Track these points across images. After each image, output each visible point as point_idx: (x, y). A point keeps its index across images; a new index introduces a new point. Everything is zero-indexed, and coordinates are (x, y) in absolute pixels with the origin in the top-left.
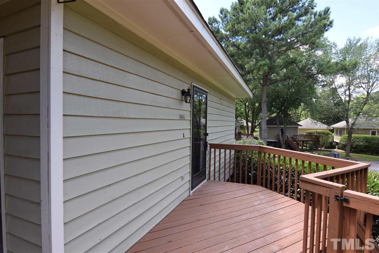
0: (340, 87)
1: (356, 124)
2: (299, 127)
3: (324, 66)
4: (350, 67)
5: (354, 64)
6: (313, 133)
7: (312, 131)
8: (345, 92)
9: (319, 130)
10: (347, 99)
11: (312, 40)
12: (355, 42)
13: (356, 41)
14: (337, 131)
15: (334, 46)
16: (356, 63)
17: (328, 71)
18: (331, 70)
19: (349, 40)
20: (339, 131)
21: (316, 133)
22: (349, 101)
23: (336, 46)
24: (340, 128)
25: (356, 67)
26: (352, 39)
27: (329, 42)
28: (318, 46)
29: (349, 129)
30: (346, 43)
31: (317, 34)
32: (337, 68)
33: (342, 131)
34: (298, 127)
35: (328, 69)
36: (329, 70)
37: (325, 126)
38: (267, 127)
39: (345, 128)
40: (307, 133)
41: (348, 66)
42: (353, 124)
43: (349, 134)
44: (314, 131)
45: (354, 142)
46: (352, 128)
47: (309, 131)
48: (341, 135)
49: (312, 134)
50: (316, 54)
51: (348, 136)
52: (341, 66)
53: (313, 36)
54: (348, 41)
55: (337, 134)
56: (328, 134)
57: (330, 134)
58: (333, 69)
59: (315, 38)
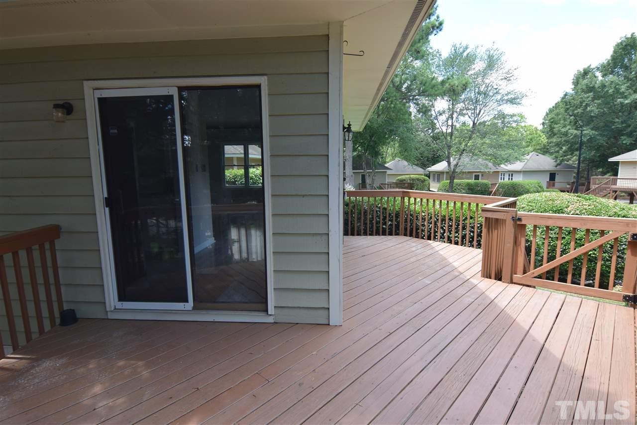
0: (441, 114)
1: (459, 166)
2: (389, 172)
3: (427, 84)
4: (459, 88)
5: (464, 85)
6: (405, 180)
7: (403, 177)
8: (447, 121)
9: (413, 176)
10: (449, 131)
11: (416, 46)
12: (461, 50)
13: (462, 48)
14: (434, 175)
15: (438, 55)
16: (466, 83)
17: (432, 92)
18: (436, 91)
19: (454, 46)
20: (436, 176)
21: (410, 180)
22: (451, 134)
23: (440, 55)
24: (438, 172)
25: (465, 89)
26: (458, 46)
27: (431, 48)
28: (423, 56)
29: (451, 173)
30: (450, 51)
31: (422, 39)
32: (444, 89)
33: (441, 176)
34: (386, 172)
35: (432, 89)
36: (434, 90)
37: (420, 170)
38: (354, 173)
39: (444, 172)
40: (398, 180)
41: (457, 86)
42: (456, 165)
43: (450, 180)
44: (407, 176)
45: (455, 189)
46: (454, 172)
47: (399, 177)
48: (439, 181)
49: (404, 182)
50: (414, 64)
51: (450, 182)
52: (449, 87)
53: (417, 41)
54: (453, 49)
55: (434, 180)
56: (423, 181)
57: (427, 180)
58: (438, 90)
59: (420, 44)
